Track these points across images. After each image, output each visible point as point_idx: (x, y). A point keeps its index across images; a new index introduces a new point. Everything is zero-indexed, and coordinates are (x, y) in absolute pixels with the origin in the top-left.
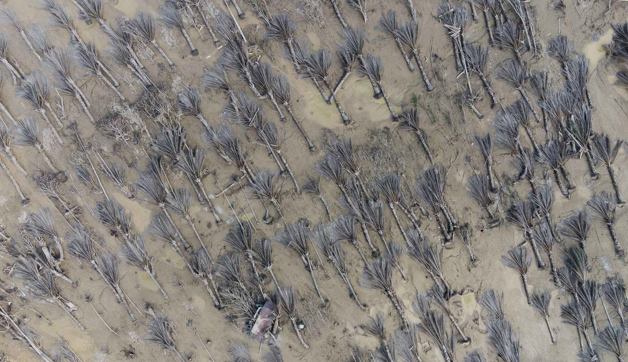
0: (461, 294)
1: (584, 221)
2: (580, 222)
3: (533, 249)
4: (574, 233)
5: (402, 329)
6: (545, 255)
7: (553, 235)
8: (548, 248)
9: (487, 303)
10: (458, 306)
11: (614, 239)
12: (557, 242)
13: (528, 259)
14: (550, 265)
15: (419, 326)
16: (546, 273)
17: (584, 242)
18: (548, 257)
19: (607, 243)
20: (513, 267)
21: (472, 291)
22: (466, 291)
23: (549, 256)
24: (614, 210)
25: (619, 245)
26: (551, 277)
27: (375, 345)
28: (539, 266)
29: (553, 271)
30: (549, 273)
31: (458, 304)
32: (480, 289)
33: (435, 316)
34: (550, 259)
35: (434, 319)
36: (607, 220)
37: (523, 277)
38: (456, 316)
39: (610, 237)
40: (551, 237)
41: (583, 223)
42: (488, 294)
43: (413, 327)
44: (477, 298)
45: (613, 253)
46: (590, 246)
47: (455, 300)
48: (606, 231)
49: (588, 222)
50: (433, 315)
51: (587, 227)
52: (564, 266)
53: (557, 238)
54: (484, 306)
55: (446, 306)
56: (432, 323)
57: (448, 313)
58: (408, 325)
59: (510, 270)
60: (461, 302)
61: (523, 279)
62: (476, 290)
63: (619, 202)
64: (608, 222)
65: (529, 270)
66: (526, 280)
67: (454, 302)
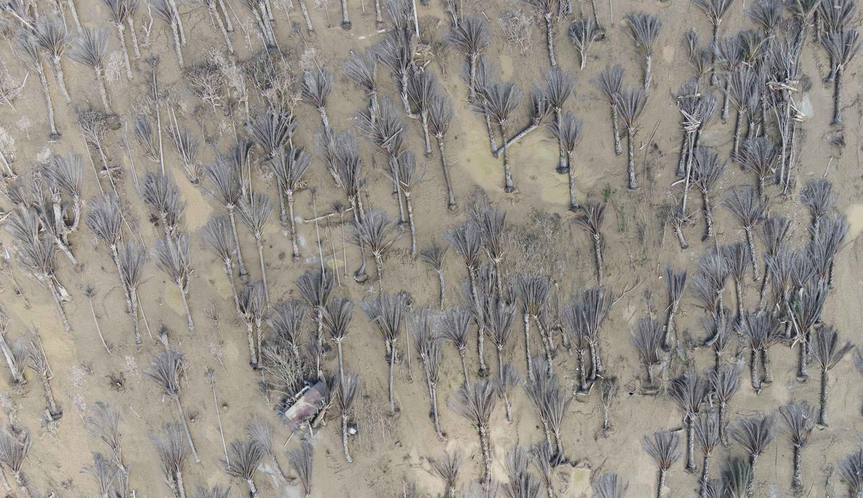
0: (574, 466)
1: (767, 431)
2: (761, 430)
3: (688, 441)
4: (748, 440)
5: (481, 483)
6: (701, 455)
7: (720, 433)
8: (707, 447)
9: (603, 489)
10: (565, 479)
11: (796, 468)
12: (723, 444)
13: (676, 453)
14: (702, 469)
15: (505, 487)
16: (692, 479)
17: (756, 457)
18: (703, 459)
19: (785, 470)
20: (653, 456)
21: (589, 467)
22: (581, 464)
23: (705, 458)
24: (810, 430)
25: (800, 477)
26: (697, 486)
27: (439, 491)
28: (688, 466)
29: (703, 479)
30: (697, 479)
31: (565, 477)
32: (600, 468)
33: (530, 482)
34: (705, 463)
35: (527, 485)
36: (796, 440)
37: (661, 473)
38: (556, 491)
39: (793, 464)
40: (717, 435)
41: (764, 432)
42: (609, 479)
43: (496, 483)
44: (592, 479)
45: (789, 484)
46: (762, 465)
47: (562, 470)
48: (790, 454)
49: (771, 433)
50: (527, 479)
51: (767, 438)
52: (720, 478)
53: (724, 440)
54: (598, 492)
55: (549, 473)
56: (523, 489)
57: (548, 483)
58: (490, 480)
59: (648, 457)
60: (569, 476)
61: (661, 476)
62: (594, 468)
63: (821, 422)
64: (797, 442)
65: (672, 467)
66: (663, 479)
67: (561, 473)
